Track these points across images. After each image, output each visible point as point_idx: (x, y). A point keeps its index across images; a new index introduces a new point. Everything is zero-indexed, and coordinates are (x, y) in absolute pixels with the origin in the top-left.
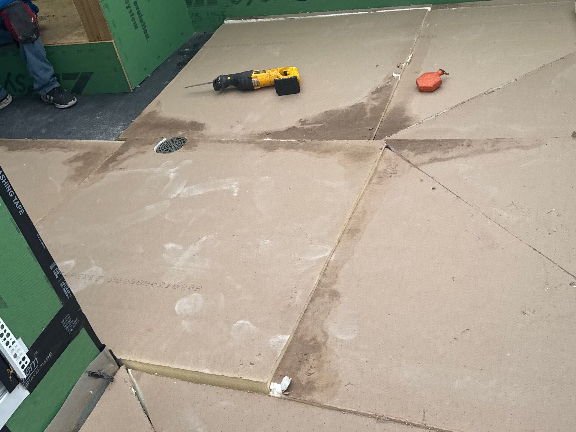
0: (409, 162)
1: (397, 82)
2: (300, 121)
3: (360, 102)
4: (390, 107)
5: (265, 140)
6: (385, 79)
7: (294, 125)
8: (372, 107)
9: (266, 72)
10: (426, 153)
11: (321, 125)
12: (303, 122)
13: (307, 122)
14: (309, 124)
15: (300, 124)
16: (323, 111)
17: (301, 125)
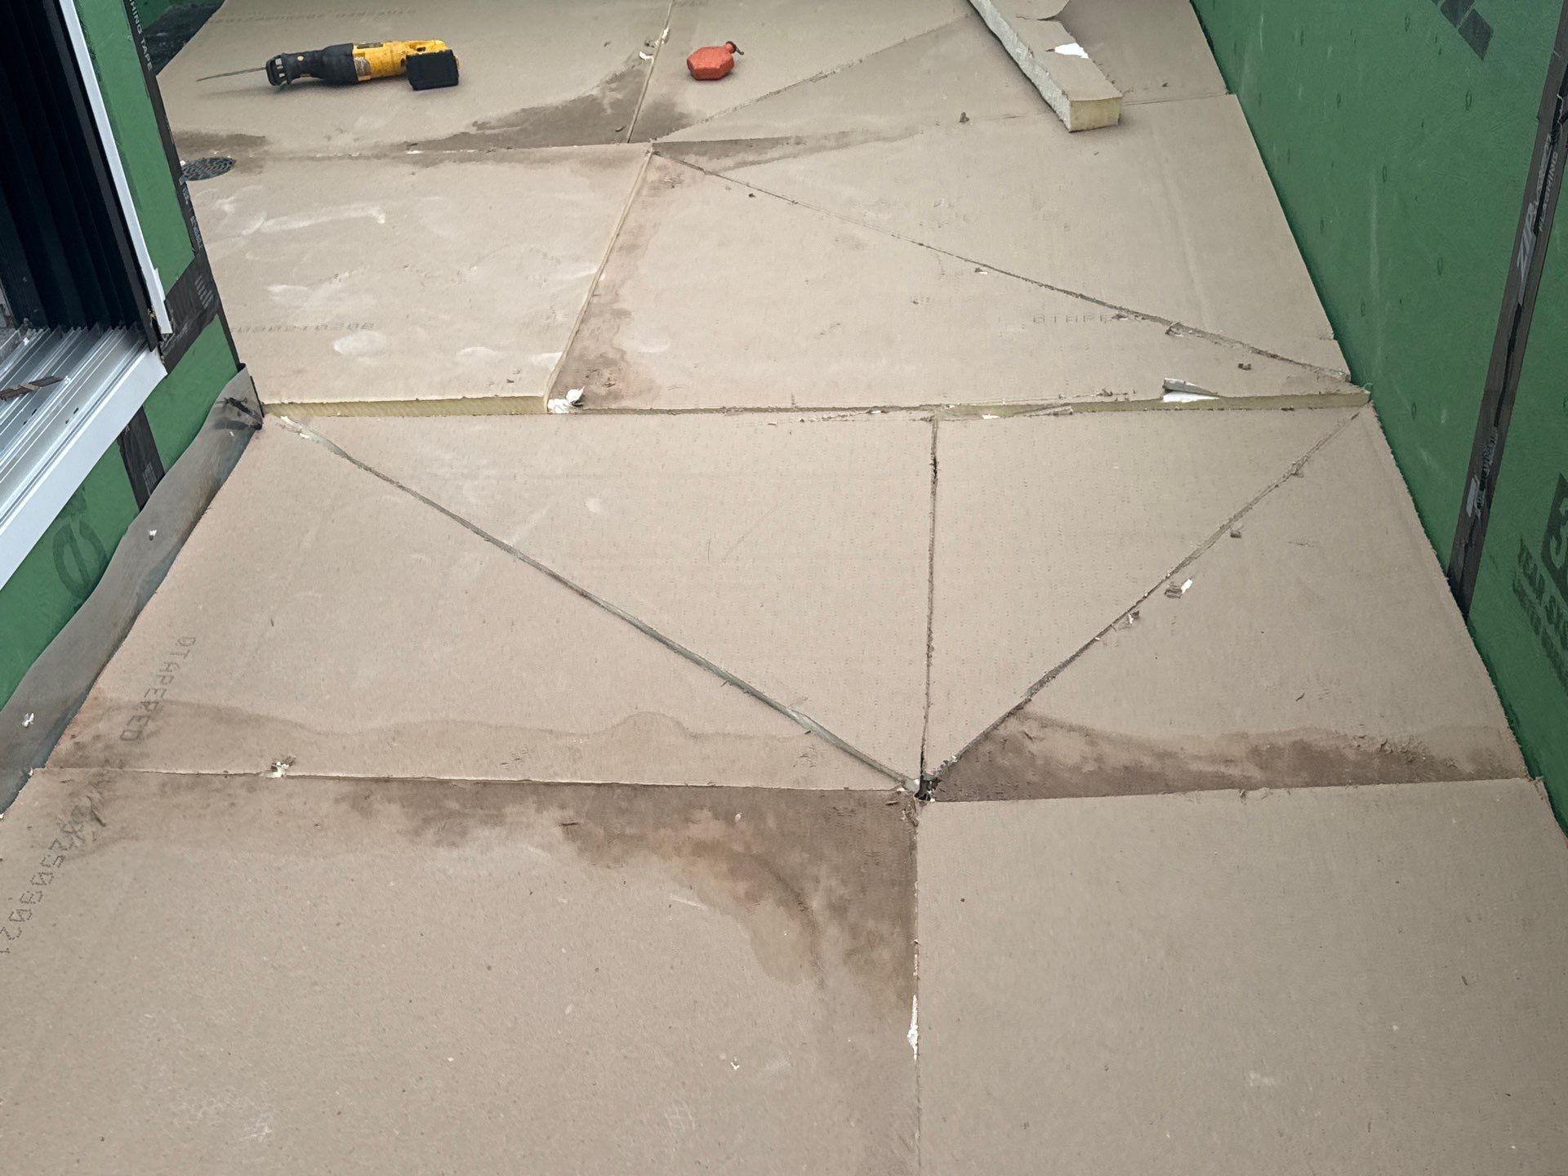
0: (701, 169)
1: (651, 67)
2: (475, 124)
3: (587, 94)
4: (648, 100)
5: (410, 152)
6: (627, 62)
7: (463, 130)
8: (612, 101)
9: (382, 46)
10: (727, 156)
11: (519, 128)
12: (481, 126)
13: (488, 125)
14: (493, 128)
15: (475, 128)
16: (518, 108)
17: (478, 130)
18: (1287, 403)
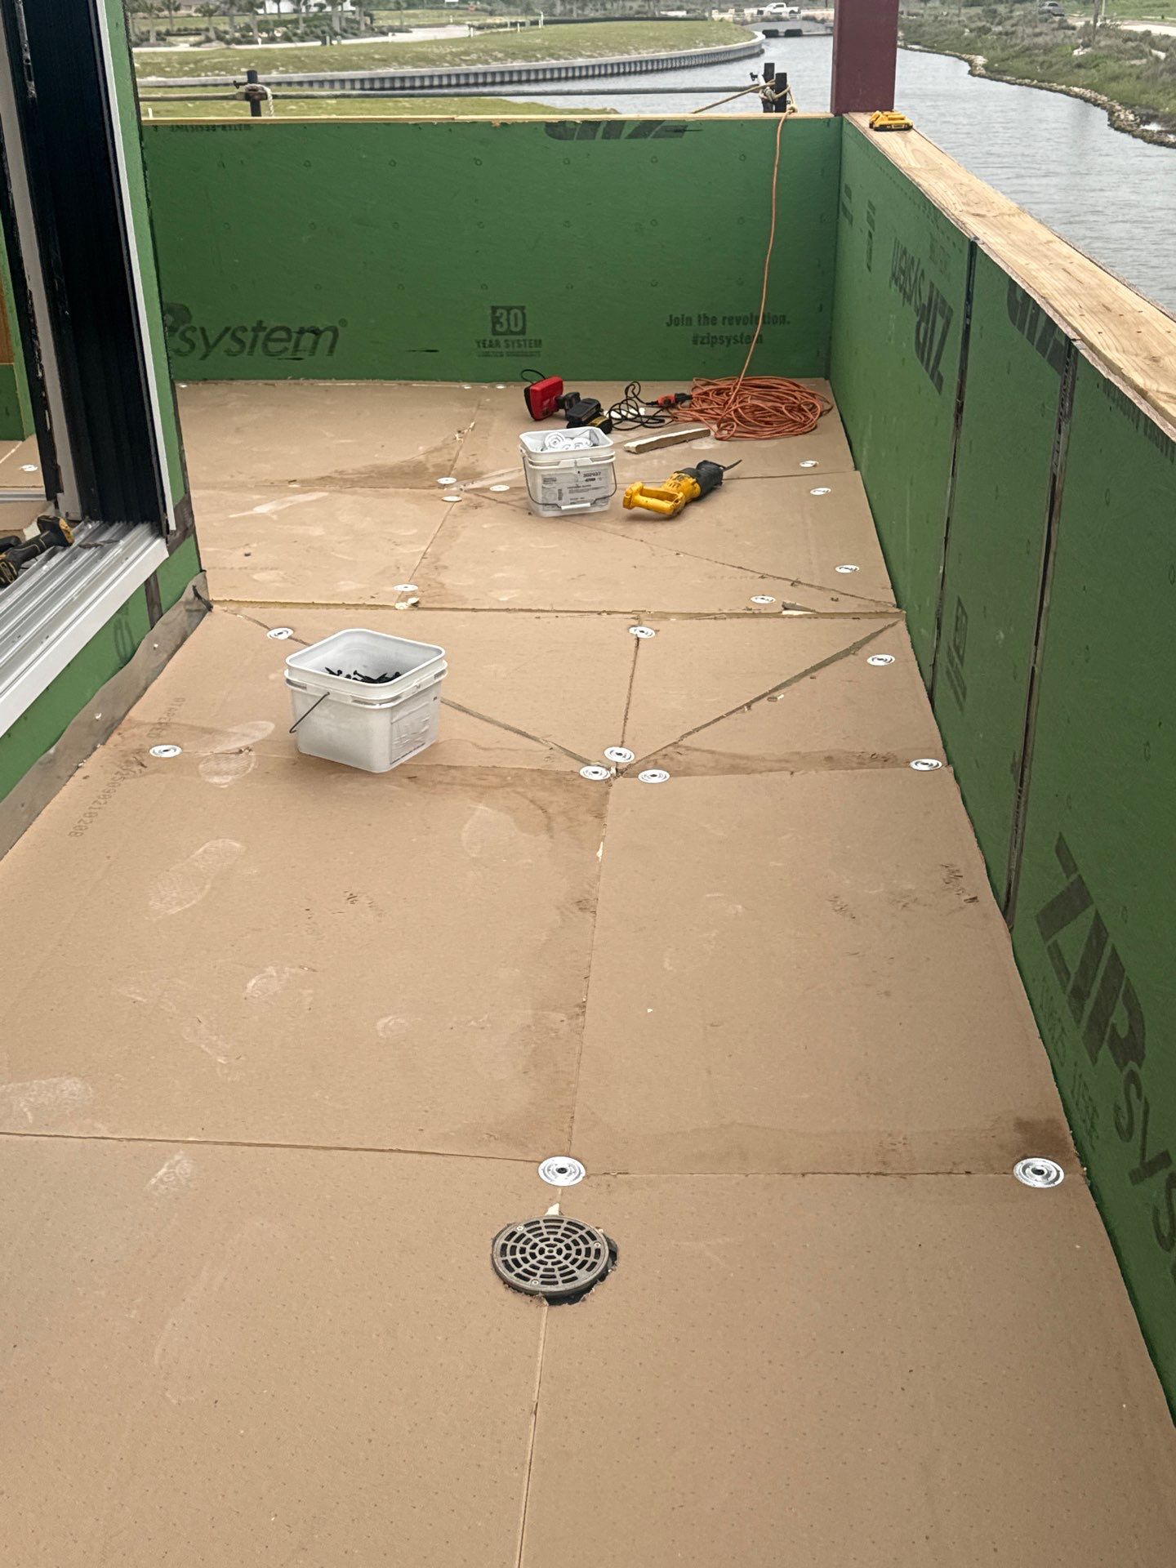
0: (496, 500)
1: (461, 445)
3: (415, 459)
5: (290, 485)
6: (444, 441)
7: (328, 474)
8: (433, 462)
10: (514, 494)
11: (367, 476)
14: (350, 474)
15: (336, 473)
16: (366, 465)
17: (338, 475)
18: (856, 616)
